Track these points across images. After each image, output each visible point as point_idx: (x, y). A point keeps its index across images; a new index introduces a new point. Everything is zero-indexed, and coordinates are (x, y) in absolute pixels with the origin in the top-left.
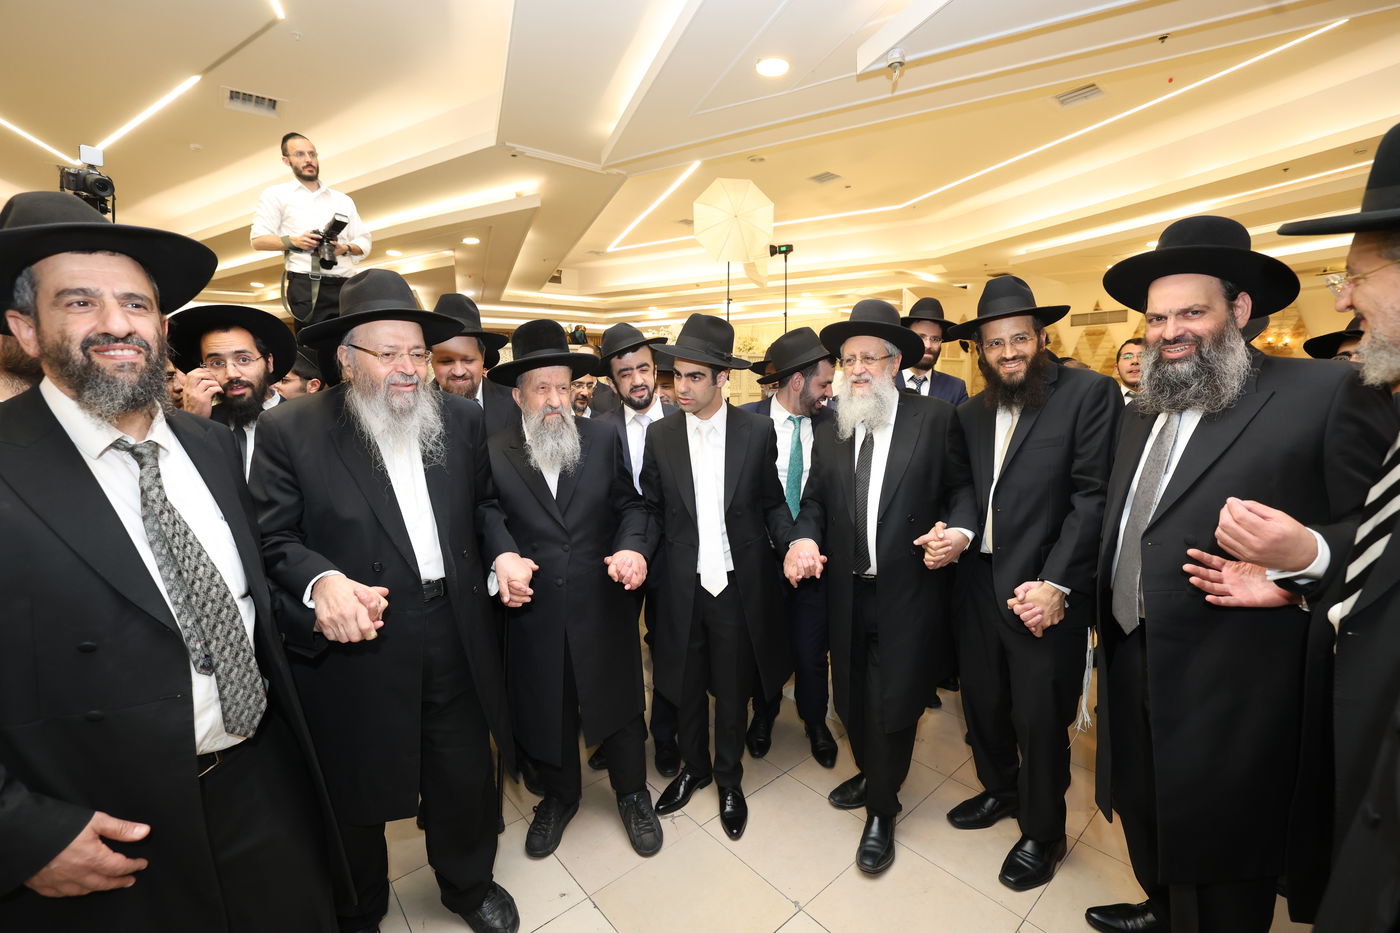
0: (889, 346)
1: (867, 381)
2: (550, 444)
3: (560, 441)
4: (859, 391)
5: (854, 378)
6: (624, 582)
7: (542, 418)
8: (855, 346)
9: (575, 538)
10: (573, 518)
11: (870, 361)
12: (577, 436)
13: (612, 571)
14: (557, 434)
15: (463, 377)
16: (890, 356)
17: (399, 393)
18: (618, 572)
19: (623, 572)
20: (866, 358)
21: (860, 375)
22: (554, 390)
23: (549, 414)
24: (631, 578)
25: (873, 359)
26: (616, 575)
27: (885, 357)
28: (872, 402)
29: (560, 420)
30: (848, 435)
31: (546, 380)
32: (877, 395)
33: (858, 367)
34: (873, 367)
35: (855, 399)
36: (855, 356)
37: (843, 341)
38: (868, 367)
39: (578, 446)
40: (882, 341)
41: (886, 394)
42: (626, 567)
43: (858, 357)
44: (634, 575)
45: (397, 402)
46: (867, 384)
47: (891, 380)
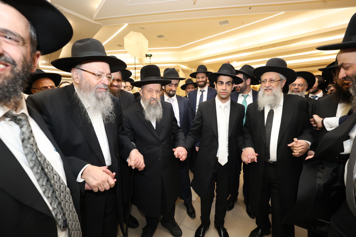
0: (281, 76)
1: (271, 89)
2: (152, 111)
3: (156, 110)
4: (267, 93)
5: (265, 88)
6: (180, 157)
7: (149, 102)
8: (267, 76)
9: (163, 143)
10: (162, 137)
11: (273, 82)
12: (162, 110)
13: (175, 153)
14: (155, 107)
15: (116, 86)
16: (281, 80)
17: (101, 92)
18: (178, 154)
19: (180, 154)
20: (271, 80)
21: (268, 87)
22: (154, 92)
23: (152, 101)
24: (182, 156)
25: (274, 81)
26: (177, 155)
27: (279, 80)
28: (272, 97)
29: (156, 103)
30: (262, 109)
31: (151, 88)
32: (274, 95)
33: (267, 84)
34: (274, 84)
35: (265, 96)
36: (266, 80)
37: (262, 74)
38: (271, 84)
39: (162, 113)
40: (279, 74)
41: (278, 94)
42: (181, 152)
43: (268, 80)
44: (184, 155)
45: (100, 95)
46: (271, 91)
47: (281, 89)
